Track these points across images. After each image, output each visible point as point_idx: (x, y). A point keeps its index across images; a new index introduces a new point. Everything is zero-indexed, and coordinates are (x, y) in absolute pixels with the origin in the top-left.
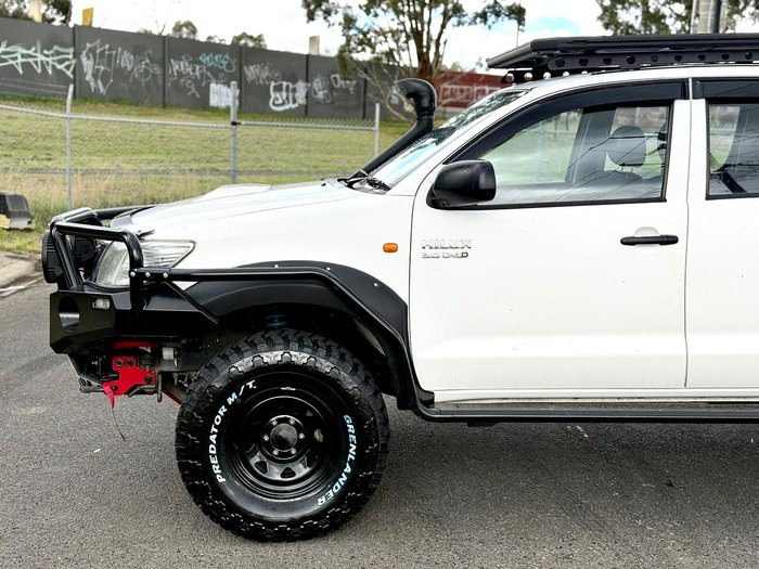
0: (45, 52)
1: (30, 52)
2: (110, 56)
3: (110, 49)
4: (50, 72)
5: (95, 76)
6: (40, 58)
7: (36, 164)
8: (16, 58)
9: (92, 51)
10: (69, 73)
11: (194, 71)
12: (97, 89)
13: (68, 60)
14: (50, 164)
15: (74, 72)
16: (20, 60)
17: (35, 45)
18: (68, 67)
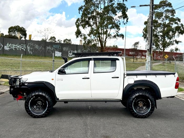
0: (19, 45)
1: (16, 46)
2: (33, 46)
3: (33, 45)
4: (20, 50)
5: (30, 50)
6: (18, 47)
7: (16, 69)
8: (13, 47)
9: (30, 45)
10: (24, 50)
11: (52, 49)
12: (30, 53)
13: (24, 47)
14: (19, 69)
15: (25, 50)
16: (14, 47)
17: (17, 44)
18: (24, 49)
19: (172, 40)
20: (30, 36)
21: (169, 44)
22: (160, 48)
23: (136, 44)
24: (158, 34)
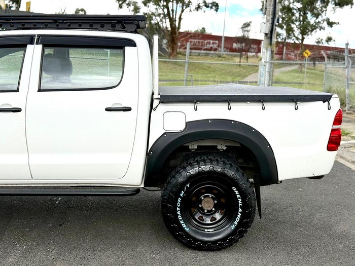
19: (320, 19)
20: (28, 4)
21: (314, 28)
22: (294, 36)
23: (245, 27)
24: (291, 6)
